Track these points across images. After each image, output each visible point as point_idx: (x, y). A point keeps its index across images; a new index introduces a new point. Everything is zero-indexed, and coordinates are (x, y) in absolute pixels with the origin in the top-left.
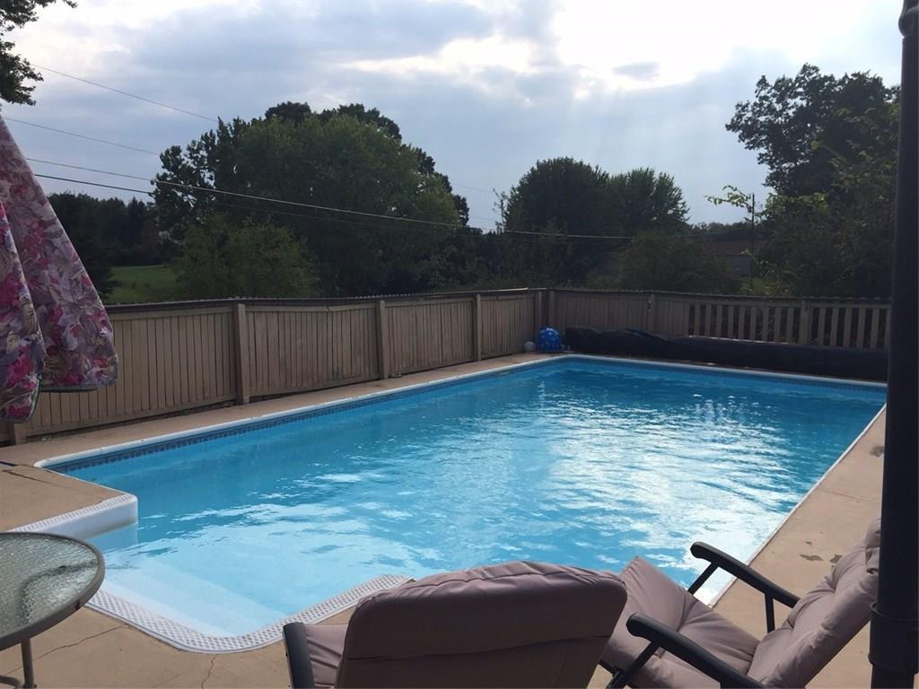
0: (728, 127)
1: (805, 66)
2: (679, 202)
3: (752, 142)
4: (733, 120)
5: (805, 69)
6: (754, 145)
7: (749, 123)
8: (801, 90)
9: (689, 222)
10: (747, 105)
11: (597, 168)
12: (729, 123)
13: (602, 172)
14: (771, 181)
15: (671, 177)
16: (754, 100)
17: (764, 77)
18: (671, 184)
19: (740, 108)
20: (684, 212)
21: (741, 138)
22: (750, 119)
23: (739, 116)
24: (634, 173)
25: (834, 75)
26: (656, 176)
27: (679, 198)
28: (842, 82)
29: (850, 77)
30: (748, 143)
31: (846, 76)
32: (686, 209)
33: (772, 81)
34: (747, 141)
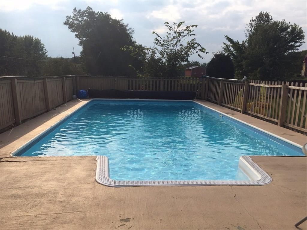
0: (64, 24)
1: (88, 7)
2: (44, 49)
3: (73, 30)
4: (66, 21)
5: (88, 8)
6: (73, 31)
7: (71, 23)
8: (87, 14)
9: (48, 56)
10: (70, 17)
11: (12, 33)
12: (65, 22)
13: (14, 36)
14: (81, 43)
15: (40, 40)
16: (72, 15)
17: (75, 8)
18: (40, 42)
19: (68, 18)
20: (46, 52)
21: (69, 28)
22: (71, 22)
23: (68, 20)
24: (26, 37)
25: (95, 12)
26: (34, 38)
27: (44, 48)
28: (97, 14)
29: (100, 13)
30: (72, 30)
31: (98, 12)
32: (47, 52)
33: (78, 10)
34: (71, 29)
